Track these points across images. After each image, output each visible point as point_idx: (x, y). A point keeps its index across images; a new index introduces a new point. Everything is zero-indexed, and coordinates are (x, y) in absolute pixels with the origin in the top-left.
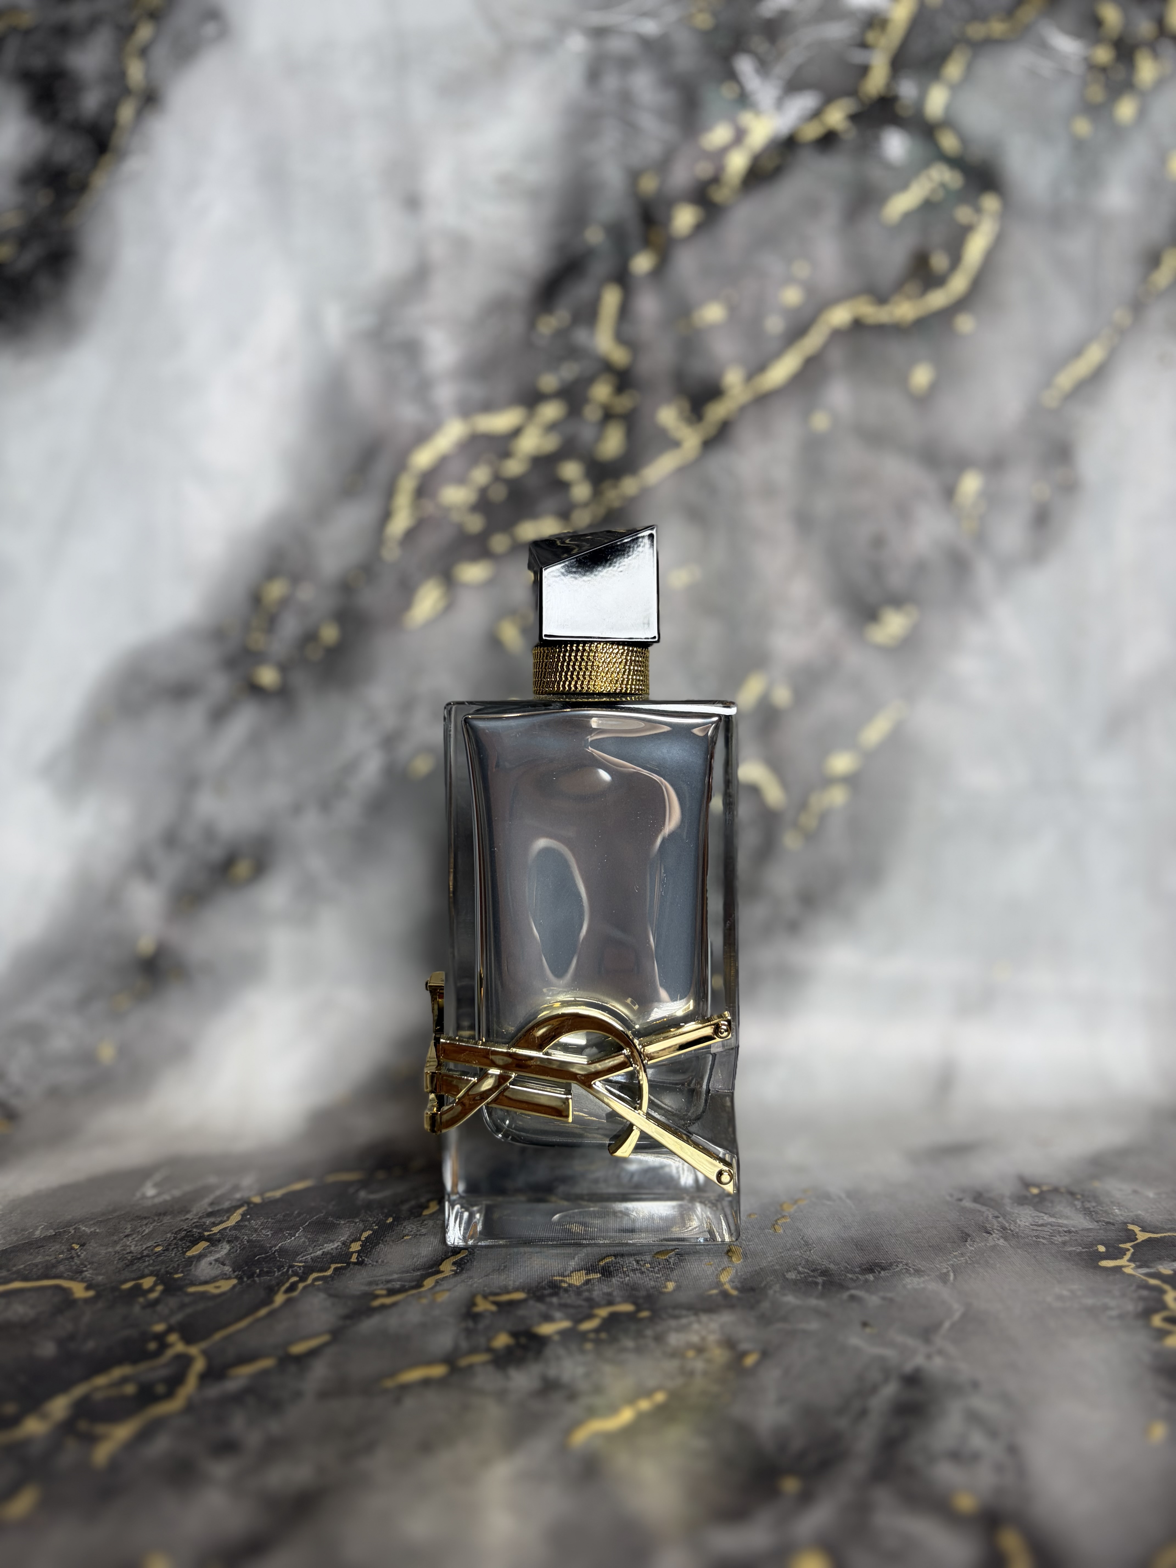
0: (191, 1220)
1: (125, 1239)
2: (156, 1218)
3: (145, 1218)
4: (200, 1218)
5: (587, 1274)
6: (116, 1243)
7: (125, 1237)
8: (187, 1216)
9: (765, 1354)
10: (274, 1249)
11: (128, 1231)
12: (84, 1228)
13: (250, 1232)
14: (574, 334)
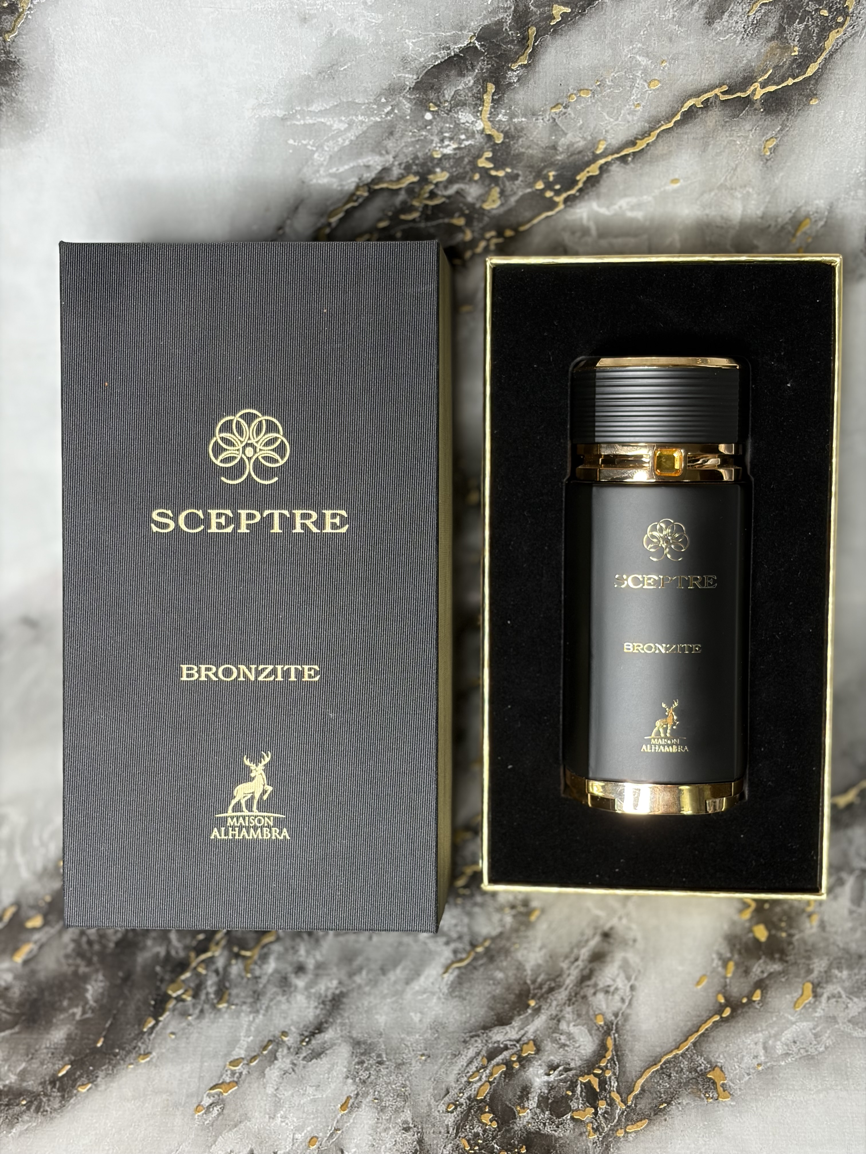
9: (542, 911)
14: (457, 113)
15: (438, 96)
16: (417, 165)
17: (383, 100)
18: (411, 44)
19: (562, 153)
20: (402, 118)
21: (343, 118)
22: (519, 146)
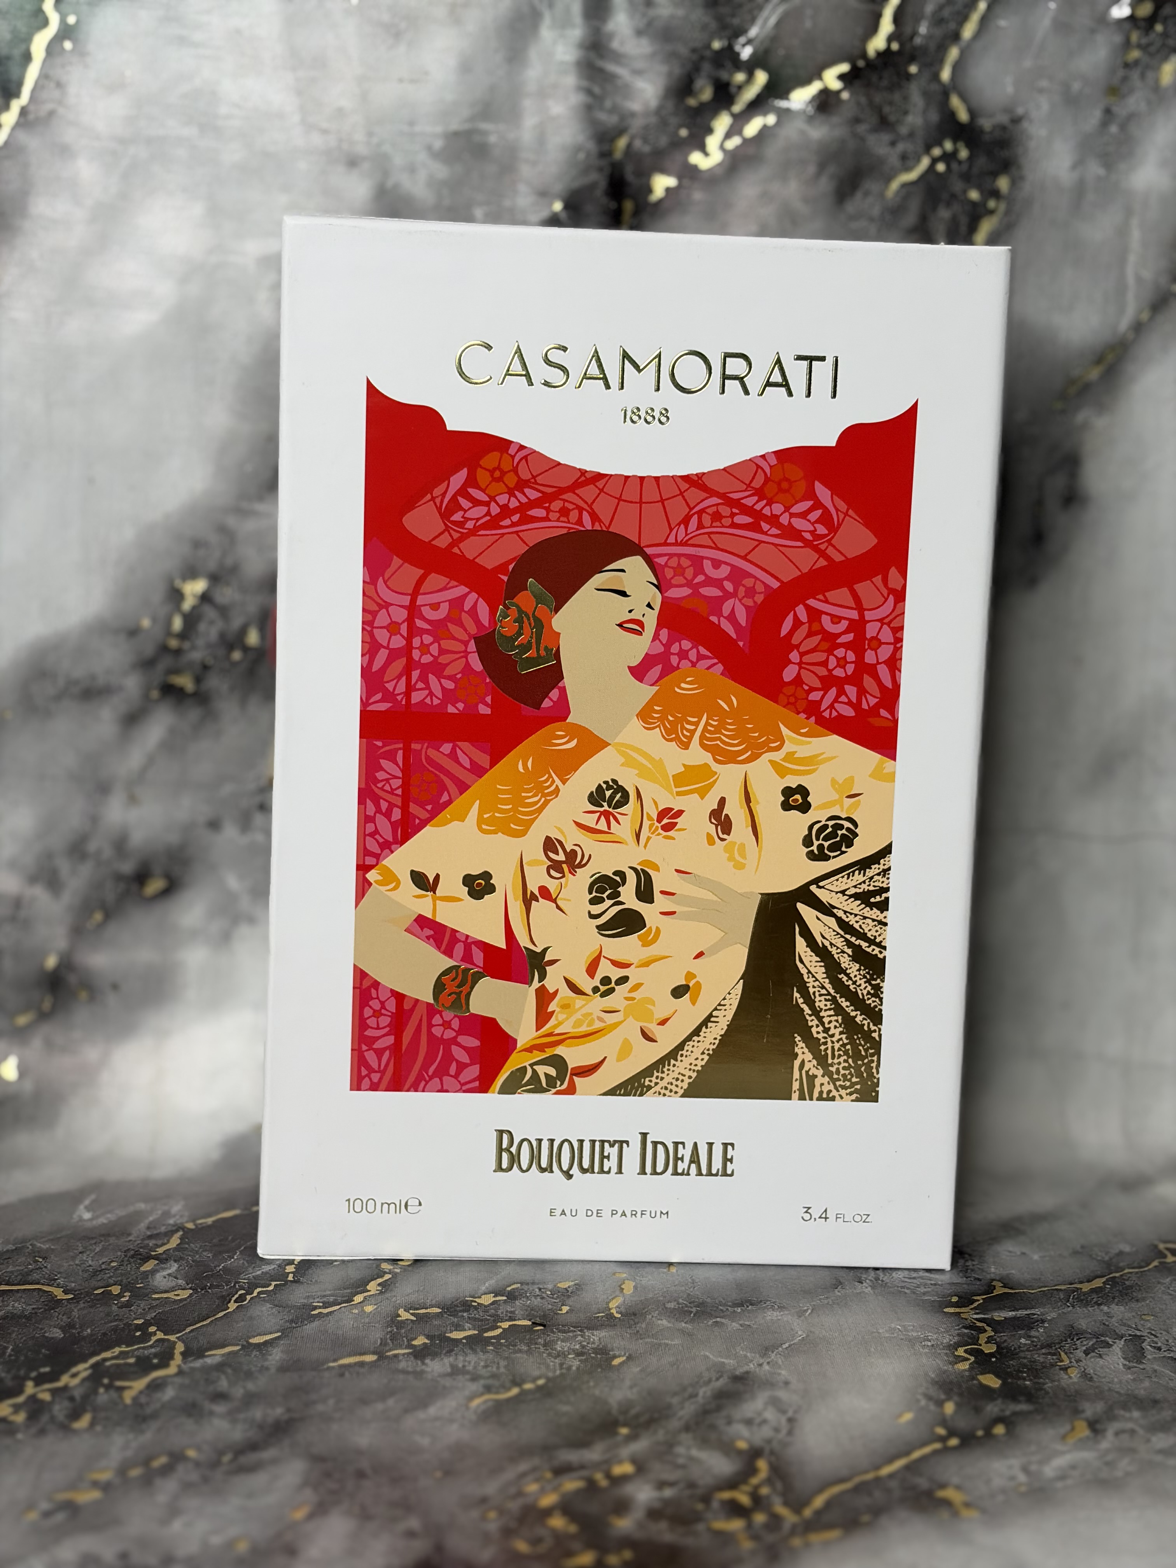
0: (135, 1241)
1: (80, 1255)
2: (103, 1239)
3: (93, 1238)
4: (143, 1240)
5: (494, 1297)
6: (73, 1258)
7: (80, 1253)
8: (130, 1238)
10: (218, 1269)
11: (81, 1249)
12: (39, 1245)
13: (192, 1254)
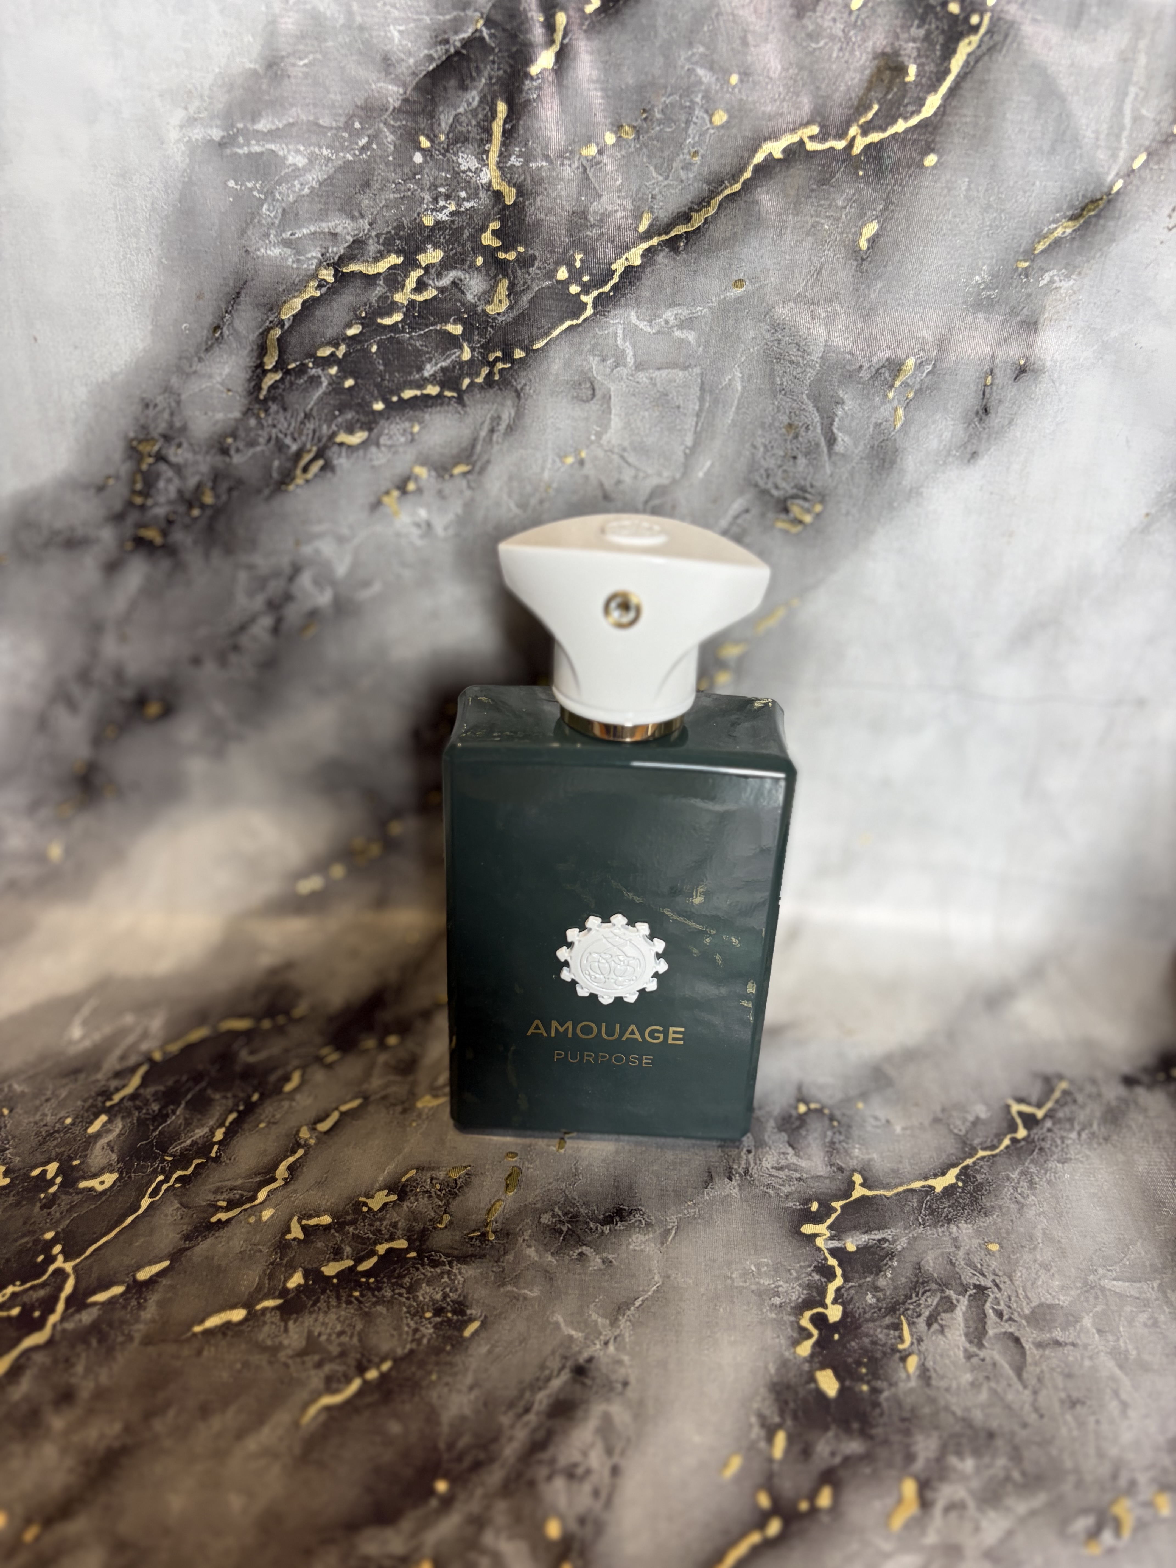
0: (101, 1081)
1: (44, 1106)
2: (74, 1077)
3: (66, 1075)
4: (108, 1080)
5: (386, 1195)
6: (37, 1109)
7: (46, 1101)
8: (97, 1077)
9: (484, 1324)
11: (49, 1093)
12: (15, 1085)
13: (142, 1106)
14: (456, 154)
15: (432, 124)
16: (400, 238)
17: (357, 125)
18: (396, 34)
19: (593, 226)
20: (383, 158)
21: (302, 148)
22: (536, 210)
